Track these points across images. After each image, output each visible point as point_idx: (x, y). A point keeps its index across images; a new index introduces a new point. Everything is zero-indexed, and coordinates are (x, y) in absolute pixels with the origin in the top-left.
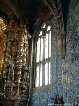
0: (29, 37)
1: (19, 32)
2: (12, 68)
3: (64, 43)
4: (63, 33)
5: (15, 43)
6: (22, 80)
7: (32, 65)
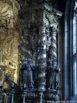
0: (58, 14)
2: (30, 69)
7: (67, 60)
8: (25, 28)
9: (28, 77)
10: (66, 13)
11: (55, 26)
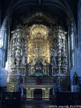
0: (65, 33)
1: (56, 32)
2: (54, 57)
3: (76, 38)
4: (75, 31)
5: (55, 40)
6: (62, 64)
8: (52, 40)
9: (54, 61)
10: (68, 32)
11: (64, 38)
